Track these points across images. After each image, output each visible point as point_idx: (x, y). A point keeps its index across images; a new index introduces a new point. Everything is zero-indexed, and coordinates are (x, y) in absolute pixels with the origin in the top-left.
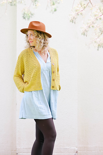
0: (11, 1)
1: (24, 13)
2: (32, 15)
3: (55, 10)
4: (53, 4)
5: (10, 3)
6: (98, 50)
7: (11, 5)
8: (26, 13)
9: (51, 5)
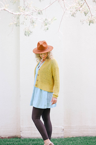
0: (16, 23)
1: (26, 32)
2: (31, 32)
3: (47, 29)
4: (46, 25)
5: (15, 25)
6: (89, 25)
7: (16, 26)
8: (27, 31)
9: (44, 26)
